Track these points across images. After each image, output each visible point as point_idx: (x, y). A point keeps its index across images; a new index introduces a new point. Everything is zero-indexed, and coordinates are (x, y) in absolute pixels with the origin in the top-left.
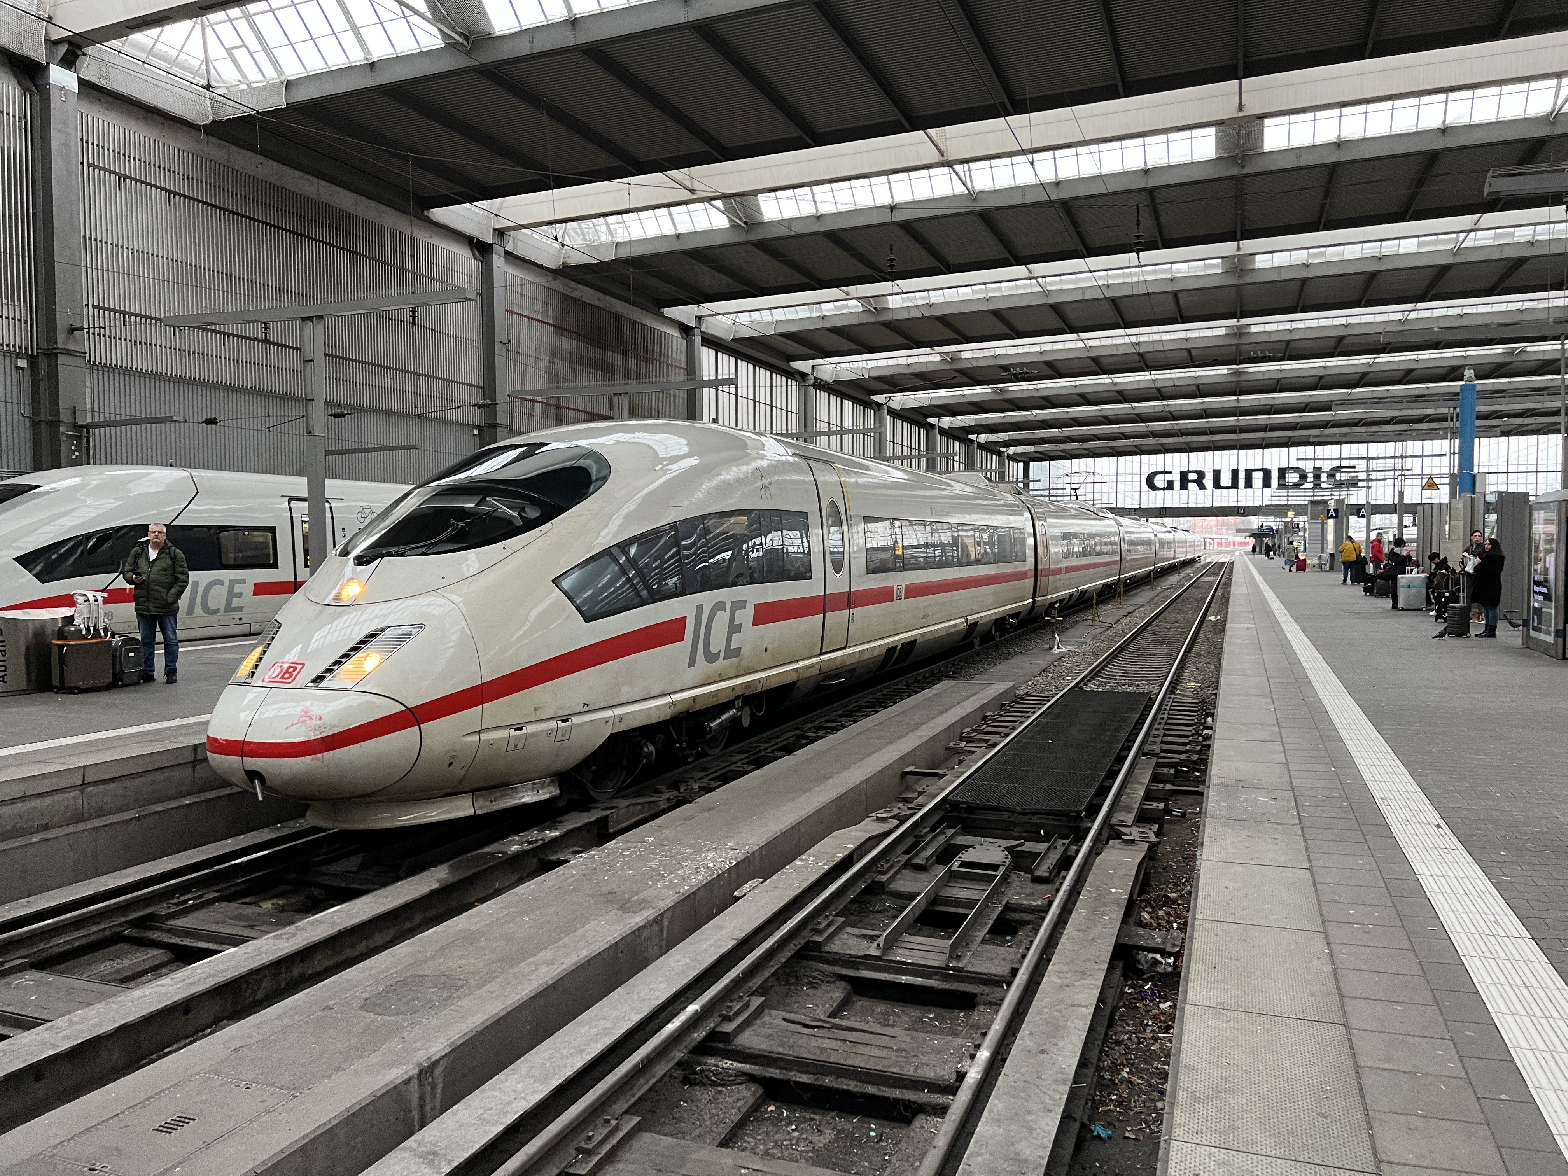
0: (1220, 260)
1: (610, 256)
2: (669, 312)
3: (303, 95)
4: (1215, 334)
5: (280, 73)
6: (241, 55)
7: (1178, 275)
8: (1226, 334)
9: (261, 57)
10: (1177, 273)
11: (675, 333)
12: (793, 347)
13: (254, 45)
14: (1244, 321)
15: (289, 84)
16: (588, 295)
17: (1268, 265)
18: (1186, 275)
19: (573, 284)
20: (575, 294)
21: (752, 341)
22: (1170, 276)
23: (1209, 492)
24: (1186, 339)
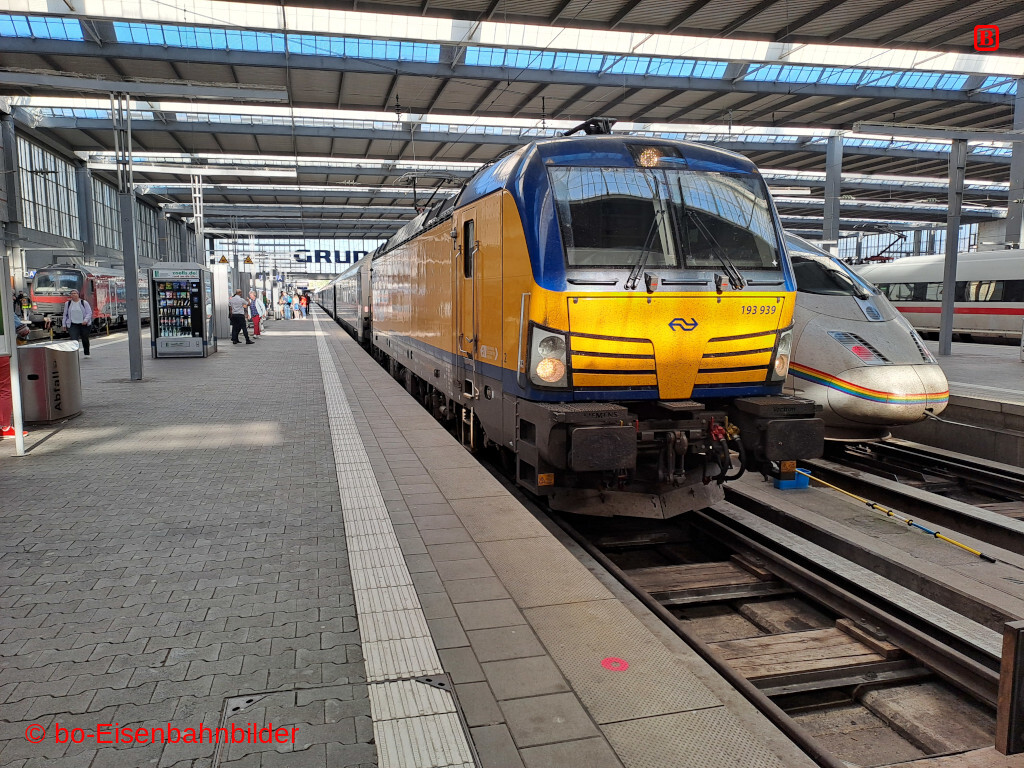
4: (374, 167)
8: (382, 168)
23: (333, 264)
24: (359, 168)
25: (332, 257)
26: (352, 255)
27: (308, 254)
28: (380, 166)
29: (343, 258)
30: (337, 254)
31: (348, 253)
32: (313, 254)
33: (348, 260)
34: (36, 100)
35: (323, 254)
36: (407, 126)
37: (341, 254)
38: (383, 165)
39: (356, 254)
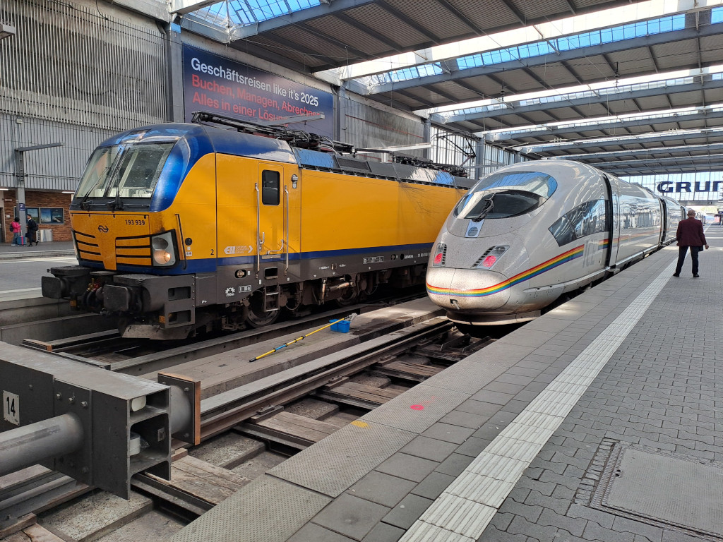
0: (692, 77)
1: (389, 89)
2: (416, 112)
3: (264, 28)
4: (692, 114)
5: (256, 19)
6: (241, 13)
7: (669, 86)
8: (699, 114)
9: (249, 13)
11: (419, 121)
12: (474, 126)
13: (246, 8)
14: (710, 106)
15: (259, 24)
16: (380, 106)
17: (720, 79)
18: (675, 85)
19: (374, 102)
20: (375, 107)
21: (454, 124)
22: (665, 86)
23: (692, 194)
24: (676, 116)
25: (692, 188)
26: (712, 185)
27: (670, 186)
28: (696, 112)
29: (702, 187)
30: (697, 184)
31: (708, 184)
32: (674, 186)
33: (707, 189)
34: (440, 109)
35: (684, 185)
36: (697, 78)
37: (701, 185)
38: (699, 110)
39: (716, 184)
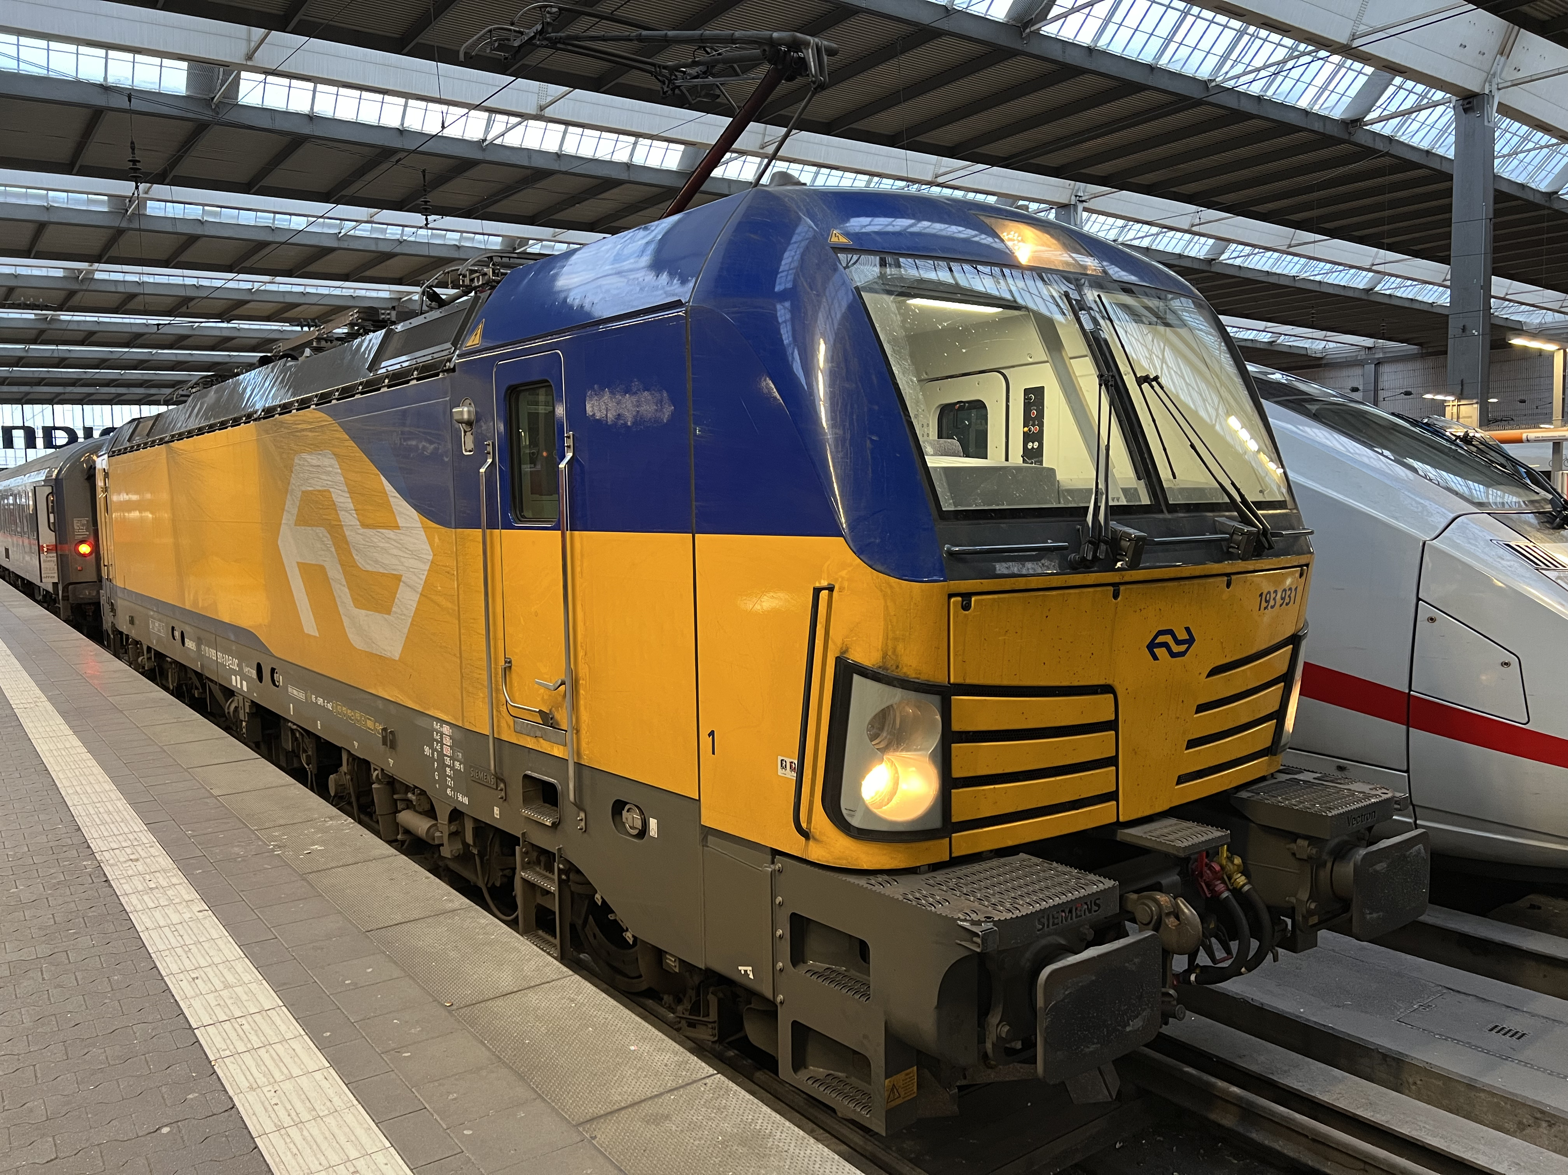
0: (106, 198)
4: (50, 274)
7: (56, 205)
8: (64, 277)
10: (53, 201)
14: (96, 265)
17: (161, 214)
18: (65, 206)
22: (46, 204)
